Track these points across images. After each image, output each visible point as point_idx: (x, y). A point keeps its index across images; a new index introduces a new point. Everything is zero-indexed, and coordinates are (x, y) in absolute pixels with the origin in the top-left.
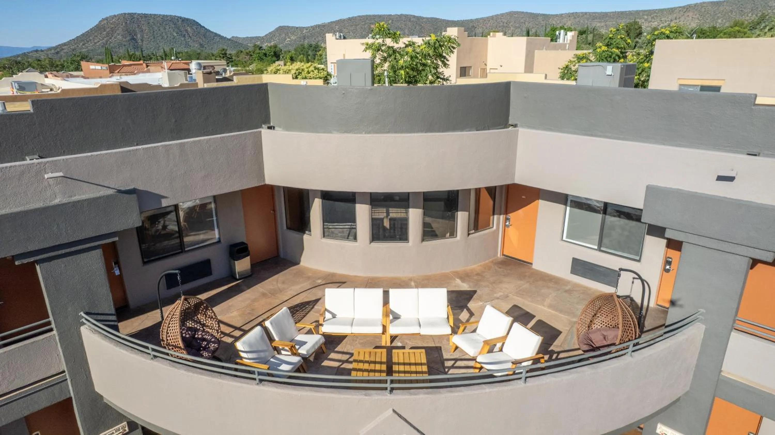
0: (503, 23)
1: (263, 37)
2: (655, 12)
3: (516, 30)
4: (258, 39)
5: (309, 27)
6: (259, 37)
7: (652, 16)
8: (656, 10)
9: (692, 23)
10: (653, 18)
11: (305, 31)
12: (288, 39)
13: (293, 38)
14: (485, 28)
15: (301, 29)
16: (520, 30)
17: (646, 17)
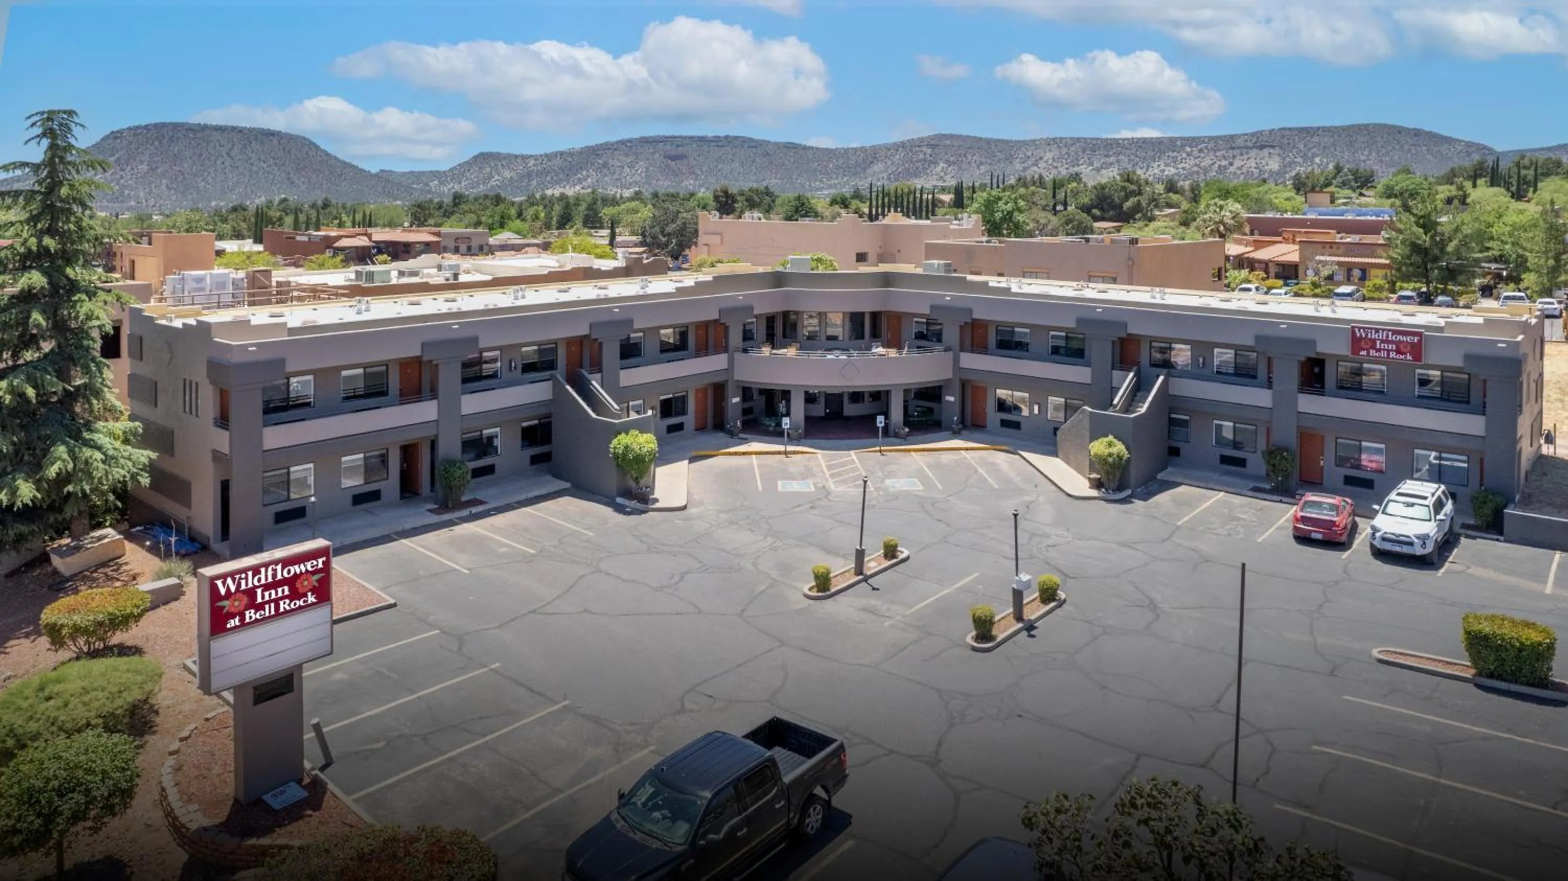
0: (925, 154)
1: (445, 172)
2: (1203, 142)
3: (950, 169)
4: (434, 176)
5: (541, 156)
6: (437, 172)
7: (1199, 147)
8: (1205, 137)
9: (1270, 162)
10: (1200, 151)
11: (532, 162)
12: (496, 177)
13: (507, 174)
14: (890, 163)
15: (525, 158)
16: (956, 168)
17: (1188, 149)
